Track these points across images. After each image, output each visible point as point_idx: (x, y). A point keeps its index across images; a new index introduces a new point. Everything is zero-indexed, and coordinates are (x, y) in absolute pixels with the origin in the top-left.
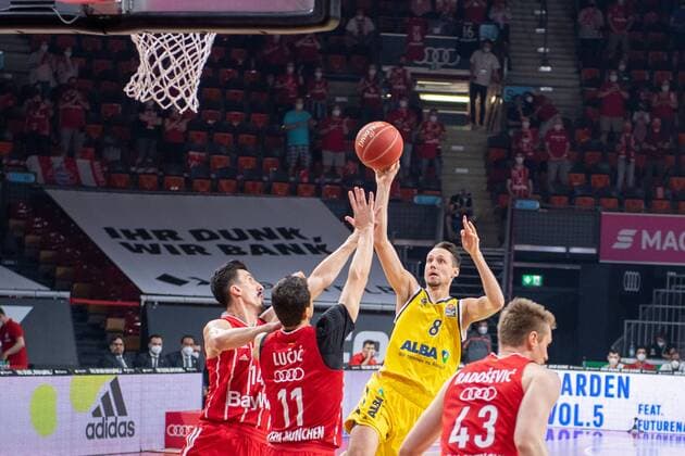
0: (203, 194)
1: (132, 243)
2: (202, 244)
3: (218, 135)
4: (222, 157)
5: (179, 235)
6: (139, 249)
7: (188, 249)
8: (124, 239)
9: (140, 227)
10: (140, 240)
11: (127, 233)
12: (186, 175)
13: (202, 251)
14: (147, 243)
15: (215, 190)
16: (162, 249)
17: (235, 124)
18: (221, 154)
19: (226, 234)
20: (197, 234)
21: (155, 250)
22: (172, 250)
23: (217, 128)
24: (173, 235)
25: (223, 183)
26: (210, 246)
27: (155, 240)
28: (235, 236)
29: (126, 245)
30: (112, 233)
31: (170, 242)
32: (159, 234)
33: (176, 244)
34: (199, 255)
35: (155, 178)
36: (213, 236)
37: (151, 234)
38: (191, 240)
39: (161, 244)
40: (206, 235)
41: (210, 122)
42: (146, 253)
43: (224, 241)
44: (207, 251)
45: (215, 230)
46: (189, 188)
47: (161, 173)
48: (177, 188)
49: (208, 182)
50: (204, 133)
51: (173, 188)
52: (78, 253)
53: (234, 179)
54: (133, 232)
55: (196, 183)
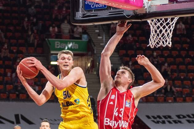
0: (181, 102)
1: (155, 120)
2: (180, 120)
3: (185, 82)
4: (187, 89)
5: (172, 117)
6: (158, 122)
7: (175, 122)
8: (153, 119)
9: (158, 114)
10: (158, 119)
11: (154, 117)
12: (174, 96)
13: (180, 122)
14: (161, 120)
15: (185, 101)
16: (166, 122)
17: (191, 78)
18: (186, 88)
19: (189, 116)
20: (178, 116)
21: (164, 122)
22: (170, 122)
23: (185, 79)
24: (170, 117)
25: (187, 98)
26: (183, 120)
27: (164, 119)
28: (192, 116)
29: (153, 121)
30: (148, 117)
31: (169, 119)
32: (165, 117)
33: (171, 120)
34: (179, 124)
35: (163, 98)
36: (184, 117)
37: (162, 117)
38: (176, 119)
39: (166, 120)
40: (181, 117)
41: (182, 77)
42: (160, 124)
43: (188, 118)
44: (182, 122)
45: (185, 115)
46: (175, 100)
47: (165, 96)
48: (171, 101)
49: (182, 99)
50: (180, 82)
51: (169, 101)
52: (137, 125)
53: (191, 97)
54: (156, 116)
55: (178, 99)
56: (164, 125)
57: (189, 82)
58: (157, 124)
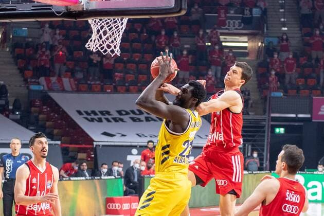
0: (122, 93)
1: (89, 117)
2: (122, 117)
3: (129, 65)
4: (131, 75)
5: (111, 113)
6: (92, 120)
7: (115, 120)
8: (85, 115)
9: (93, 109)
10: (93, 116)
11: (87, 113)
12: (114, 84)
13: (122, 120)
14: (96, 117)
15: (128, 91)
16: (103, 120)
17: (137, 59)
19: (133, 112)
20: (120, 112)
21: (100, 120)
22: (108, 120)
23: (129, 61)
24: (108, 113)
25: (132, 87)
26: (126, 118)
27: (100, 116)
28: (138, 113)
29: (87, 119)
30: (79, 113)
31: (107, 116)
32: (102, 113)
33: (109, 117)
34: (121, 123)
35: (99, 86)
36: (127, 113)
37: (98, 113)
38: (117, 115)
39: (103, 117)
40: (124, 113)
41: (125, 59)
42: (96, 122)
43: (132, 115)
44: (125, 120)
45: (128, 110)
46: (115, 90)
47: (102, 84)
48: (110, 91)
49: (124, 88)
50: (122, 64)
51: (108, 91)
52: (64, 122)
53: (137, 85)
54: (90, 112)
55: (119, 88)
56: (100, 123)
57: (135, 65)
58: (92, 123)
